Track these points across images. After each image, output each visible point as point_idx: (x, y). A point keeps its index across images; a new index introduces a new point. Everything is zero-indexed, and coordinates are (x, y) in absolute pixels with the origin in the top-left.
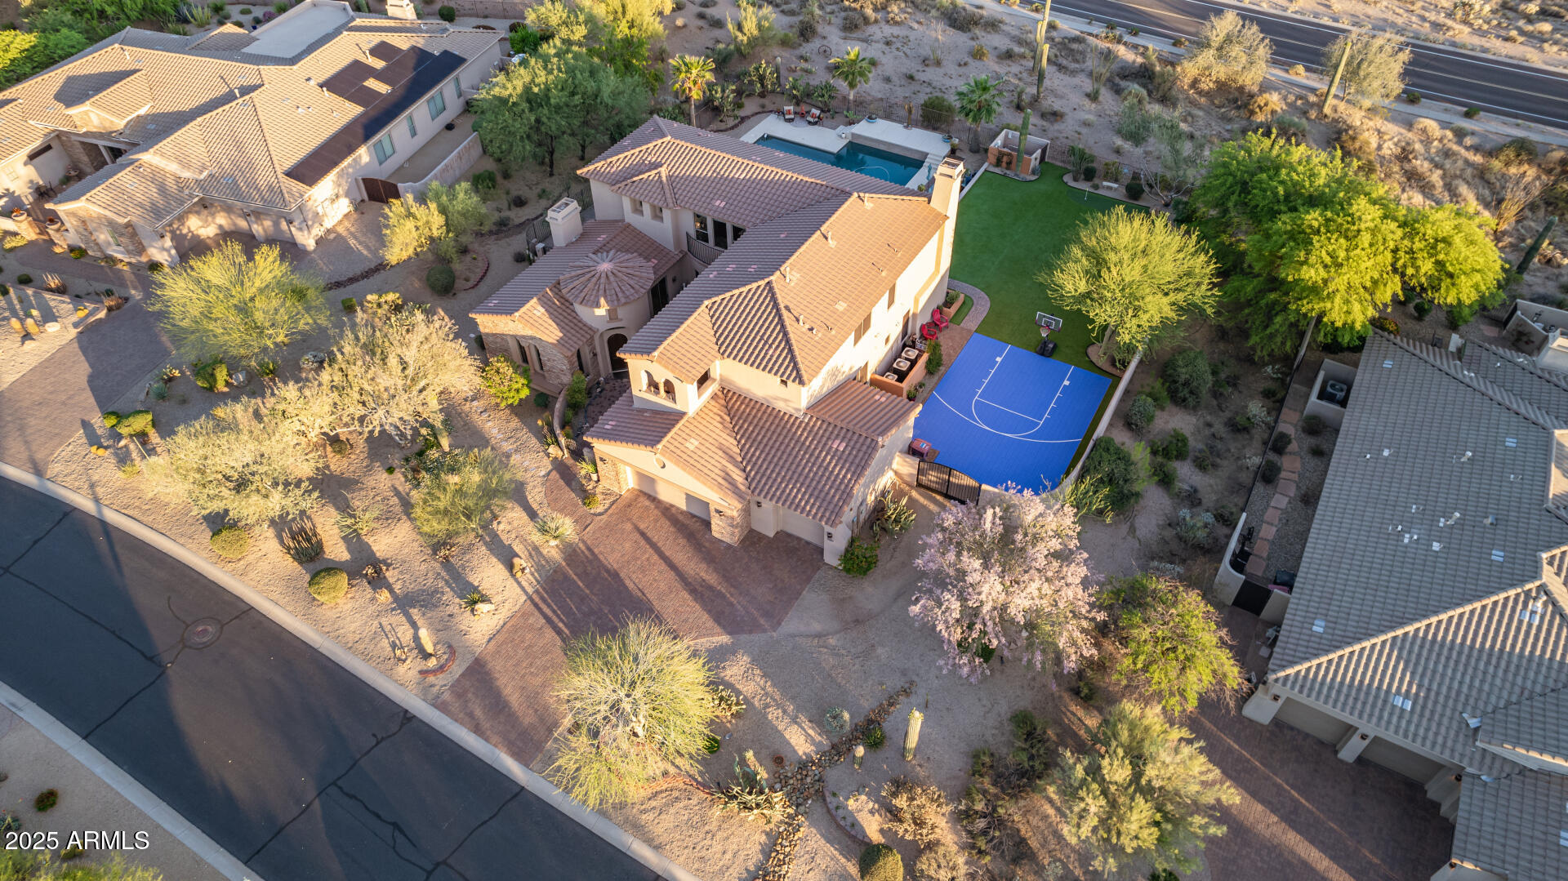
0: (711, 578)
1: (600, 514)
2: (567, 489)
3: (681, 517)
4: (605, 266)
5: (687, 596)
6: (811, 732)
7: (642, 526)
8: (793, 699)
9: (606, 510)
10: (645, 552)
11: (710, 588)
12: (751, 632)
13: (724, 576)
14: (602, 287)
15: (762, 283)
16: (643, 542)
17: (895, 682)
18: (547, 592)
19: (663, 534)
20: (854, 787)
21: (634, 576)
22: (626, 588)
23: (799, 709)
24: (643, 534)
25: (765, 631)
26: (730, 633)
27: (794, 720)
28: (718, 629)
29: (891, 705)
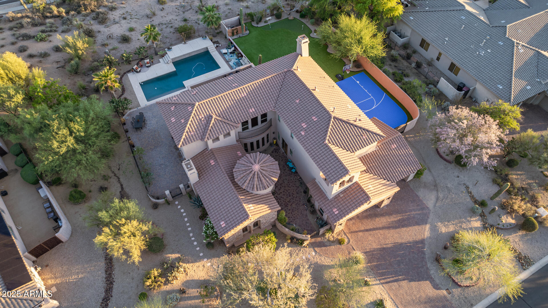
0: (398, 217)
1: (349, 241)
2: (328, 247)
3: (365, 214)
4: (256, 167)
5: (404, 229)
6: (474, 219)
7: (363, 229)
8: (460, 218)
9: (348, 238)
10: (377, 234)
11: (403, 220)
12: (428, 217)
13: (400, 214)
14: (267, 175)
15: (332, 119)
16: (371, 232)
17: (463, 188)
18: (382, 276)
19: (370, 224)
20: (498, 218)
21: (387, 242)
22: (391, 247)
23: (466, 218)
24: (367, 230)
25: (429, 213)
26: (426, 224)
27: (469, 221)
28: (424, 226)
29: (471, 193)
